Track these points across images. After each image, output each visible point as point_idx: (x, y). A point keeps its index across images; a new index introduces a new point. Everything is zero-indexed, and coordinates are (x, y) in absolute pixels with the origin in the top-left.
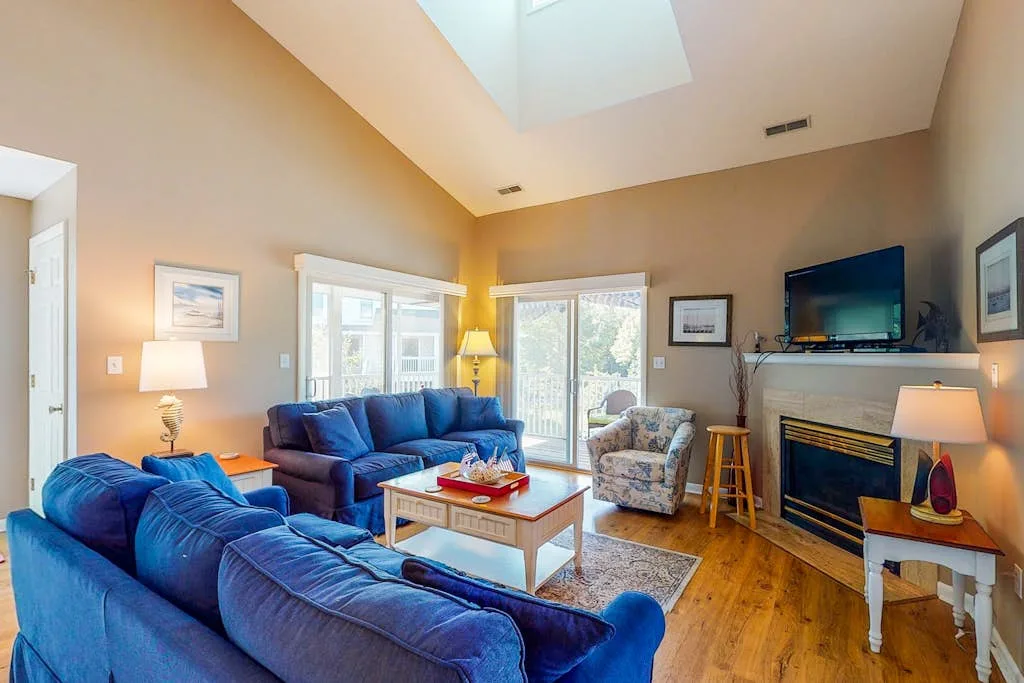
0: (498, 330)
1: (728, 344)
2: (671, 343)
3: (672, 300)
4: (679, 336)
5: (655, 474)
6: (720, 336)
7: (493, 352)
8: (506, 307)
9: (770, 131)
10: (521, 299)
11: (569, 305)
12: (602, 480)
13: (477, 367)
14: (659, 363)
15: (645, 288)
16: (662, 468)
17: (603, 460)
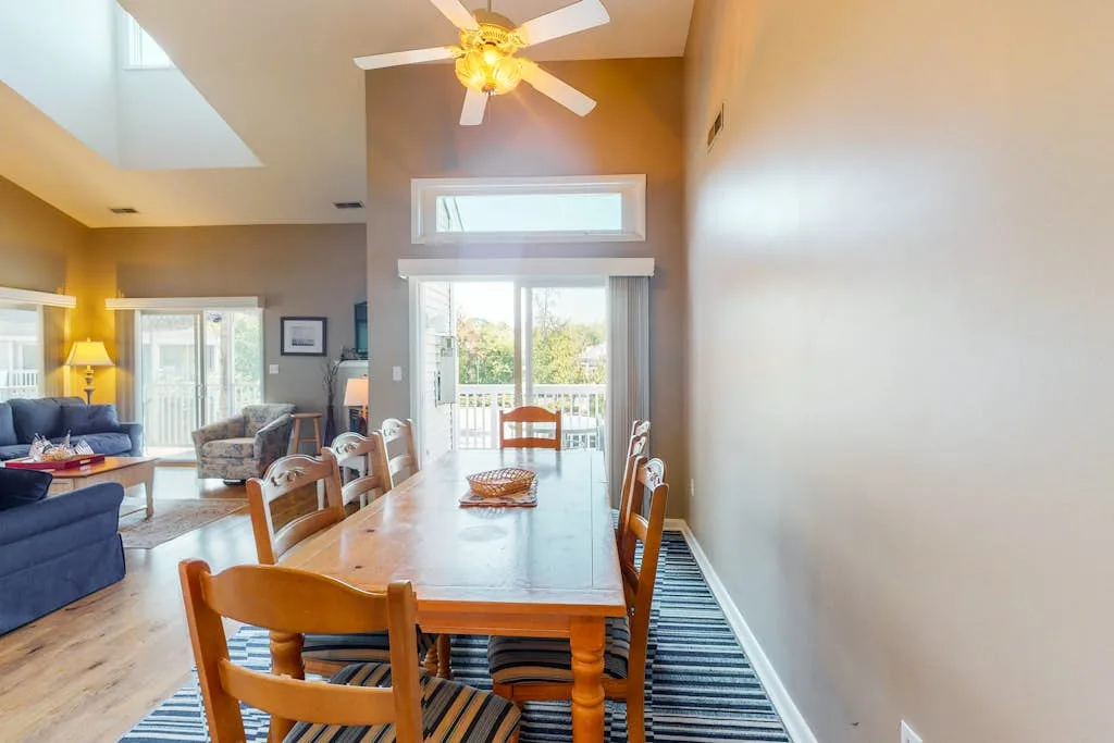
0: (117, 341)
1: (324, 354)
2: (283, 353)
3: (283, 319)
4: (288, 348)
5: (245, 452)
6: (318, 348)
7: (111, 363)
8: (126, 319)
9: (340, 206)
10: (143, 312)
11: (196, 320)
12: (205, 462)
13: (91, 377)
14: (273, 369)
15: (261, 310)
16: (252, 446)
17: (205, 447)
